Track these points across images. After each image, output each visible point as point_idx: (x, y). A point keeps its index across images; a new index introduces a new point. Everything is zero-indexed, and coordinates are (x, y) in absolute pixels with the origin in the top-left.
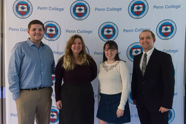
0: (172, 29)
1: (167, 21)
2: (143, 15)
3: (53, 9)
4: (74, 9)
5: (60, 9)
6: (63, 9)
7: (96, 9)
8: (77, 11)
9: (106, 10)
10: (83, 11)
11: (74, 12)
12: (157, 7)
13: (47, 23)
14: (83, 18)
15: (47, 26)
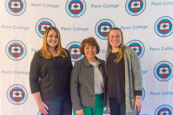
0: (170, 25)
2: (141, 11)
3: (48, 6)
6: (58, 6)
9: (102, 6)
10: (79, 8)
12: (155, 4)
13: (41, 20)
14: (79, 15)
15: (42, 24)
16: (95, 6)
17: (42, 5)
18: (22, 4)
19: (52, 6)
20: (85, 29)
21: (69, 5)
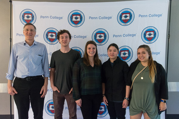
0: (155, 34)
1: (150, 28)
2: (130, 22)
4: (71, 18)
5: (59, 18)
6: (62, 18)
7: (90, 17)
8: (74, 19)
9: (98, 18)
10: (79, 20)
11: (71, 20)
12: (142, 16)
13: (48, 29)
14: (79, 25)
15: (49, 32)
16: (92, 18)
17: (49, 17)
18: (33, 16)
19: (57, 18)
20: (83, 37)
21: (71, 17)
